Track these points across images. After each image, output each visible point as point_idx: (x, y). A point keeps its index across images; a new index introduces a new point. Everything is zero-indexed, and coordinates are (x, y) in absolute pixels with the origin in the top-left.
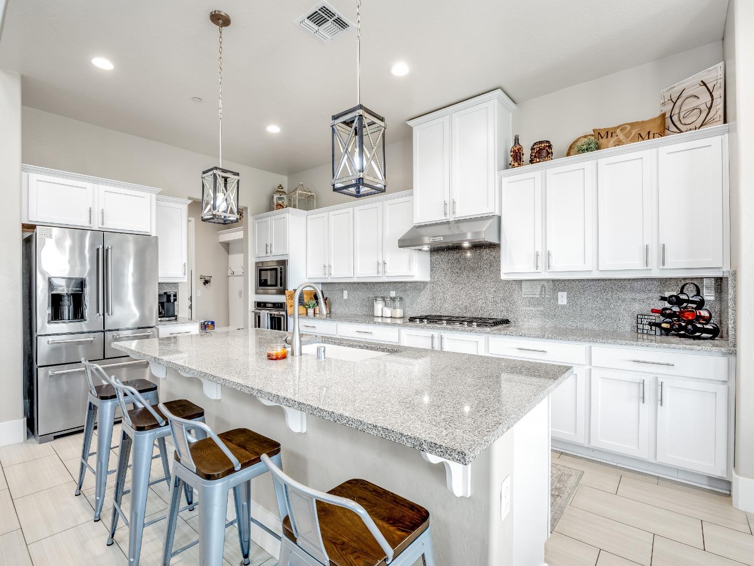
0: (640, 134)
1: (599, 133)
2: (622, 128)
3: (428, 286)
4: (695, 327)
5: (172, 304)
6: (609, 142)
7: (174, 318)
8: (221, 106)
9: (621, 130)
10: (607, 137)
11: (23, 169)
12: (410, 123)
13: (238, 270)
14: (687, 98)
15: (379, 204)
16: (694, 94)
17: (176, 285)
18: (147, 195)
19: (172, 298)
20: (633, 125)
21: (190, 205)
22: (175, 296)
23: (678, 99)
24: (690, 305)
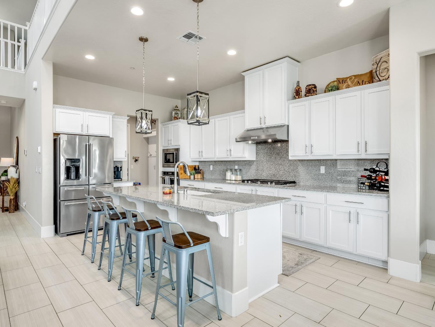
0: (358, 82)
1: (339, 81)
2: (351, 78)
3: (255, 163)
4: (380, 184)
5: (119, 172)
6: (343, 86)
7: (120, 179)
8: (144, 80)
9: (349, 79)
10: (342, 83)
11: (54, 107)
12: (243, 74)
13: (154, 154)
14: (383, 62)
15: (228, 118)
16: (386, 61)
17: (121, 162)
18: (108, 116)
19: (120, 169)
20: (356, 76)
21: (128, 120)
22: (121, 168)
23: (379, 62)
24: (380, 173)
